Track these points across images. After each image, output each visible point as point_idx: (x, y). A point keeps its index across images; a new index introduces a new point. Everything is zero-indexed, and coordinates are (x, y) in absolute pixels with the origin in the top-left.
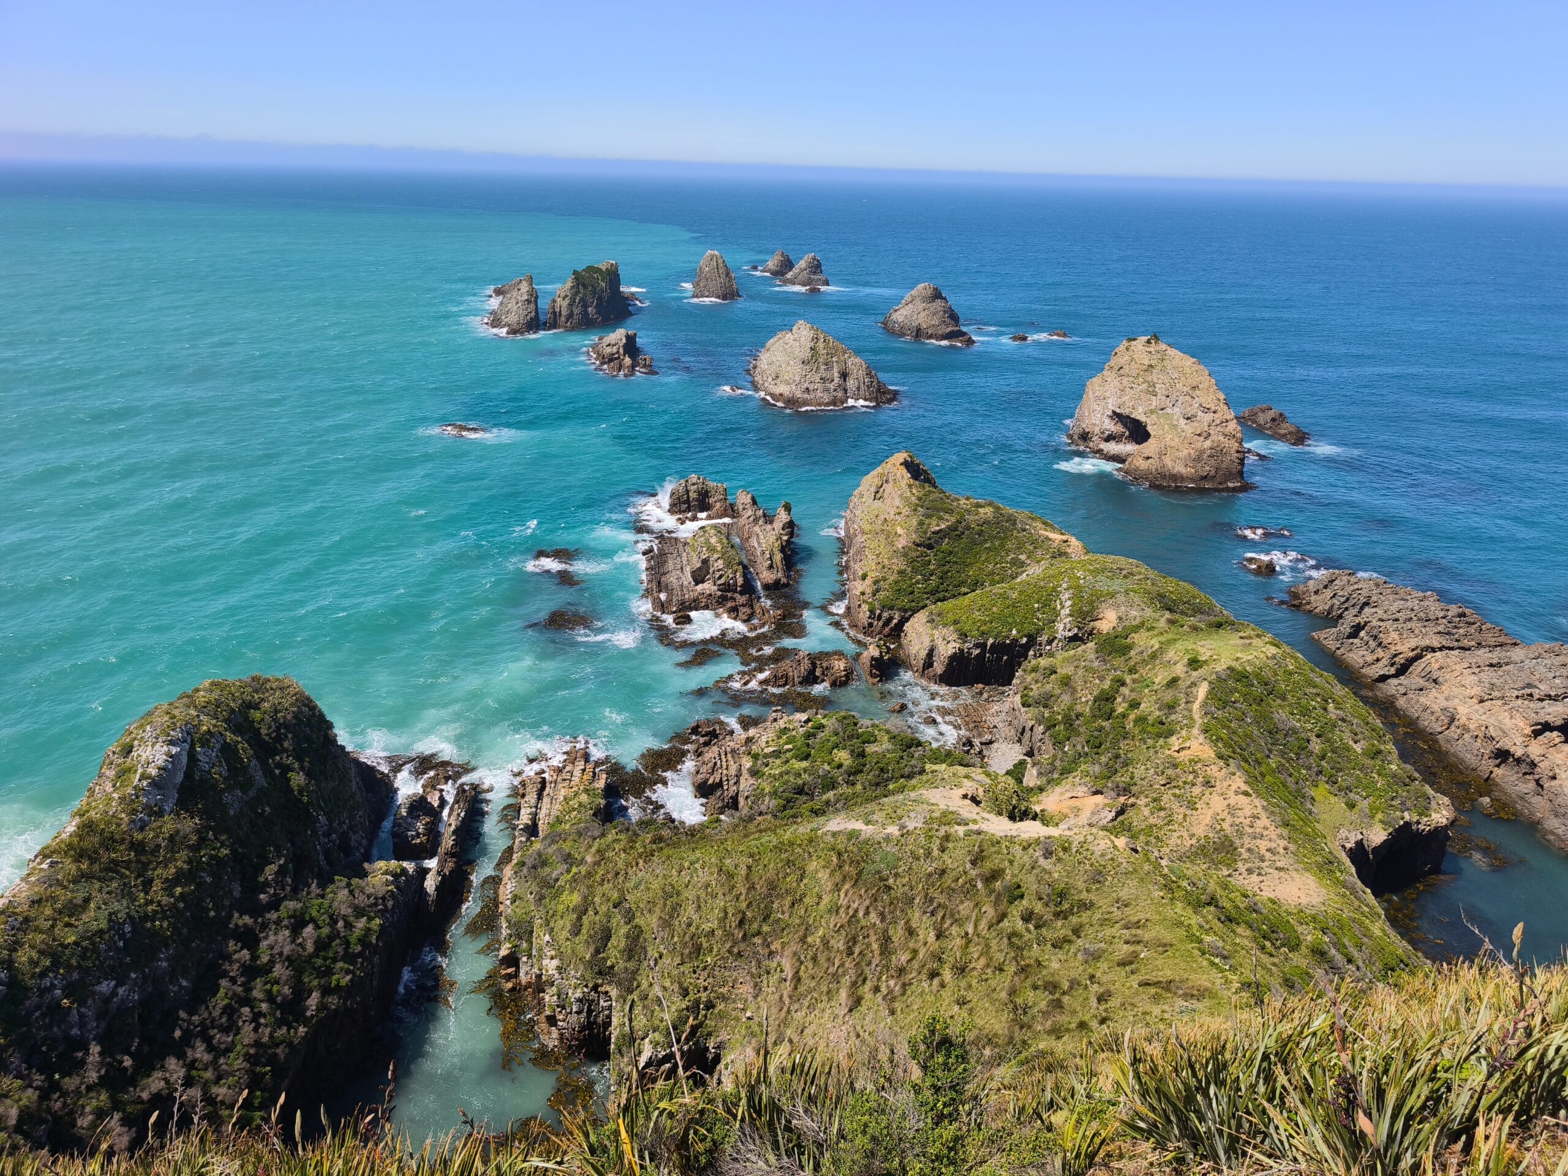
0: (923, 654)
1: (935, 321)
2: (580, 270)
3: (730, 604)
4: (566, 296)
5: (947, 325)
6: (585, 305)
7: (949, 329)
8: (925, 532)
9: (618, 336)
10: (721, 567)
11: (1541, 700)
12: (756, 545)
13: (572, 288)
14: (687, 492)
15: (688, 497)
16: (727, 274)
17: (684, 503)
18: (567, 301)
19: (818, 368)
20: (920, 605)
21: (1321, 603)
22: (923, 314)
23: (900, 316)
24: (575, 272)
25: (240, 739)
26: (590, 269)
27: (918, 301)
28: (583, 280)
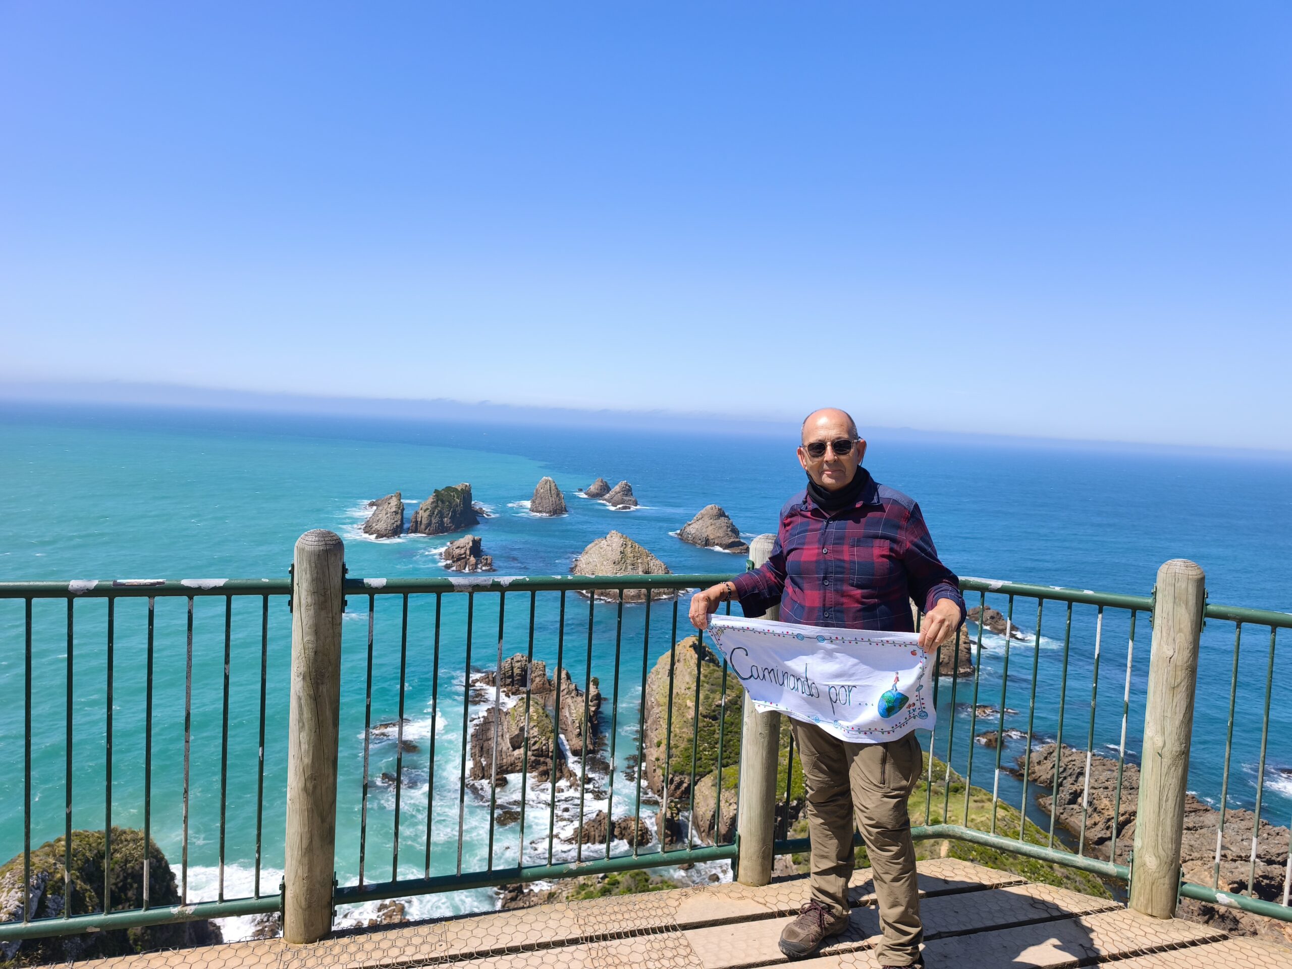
0: (709, 815)
1: (721, 533)
2: (440, 490)
3: (542, 768)
4: (428, 509)
5: (730, 537)
6: (441, 515)
7: (732, 540)
8: (710, 706)
9: (466, 540)
10: (536, 734)
11: (1234, 860)
12: (567, 714)
13: (433, 503)
14: (512, 668)
15: (513, 673)
16: (558, 495)
17: (509, 677)
18: (428, 513)
19: (626, 568)
20: (707, 770)
21: (1044, 772)
22: (710, 528)
23: (693, 529)
24: (436, 491)
25: (88, 887)
26: (449, 489)
27: (706, 519)
28: (440, 497)
